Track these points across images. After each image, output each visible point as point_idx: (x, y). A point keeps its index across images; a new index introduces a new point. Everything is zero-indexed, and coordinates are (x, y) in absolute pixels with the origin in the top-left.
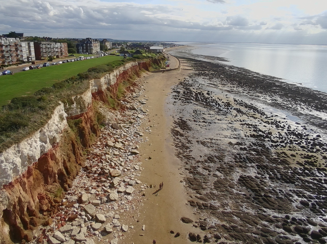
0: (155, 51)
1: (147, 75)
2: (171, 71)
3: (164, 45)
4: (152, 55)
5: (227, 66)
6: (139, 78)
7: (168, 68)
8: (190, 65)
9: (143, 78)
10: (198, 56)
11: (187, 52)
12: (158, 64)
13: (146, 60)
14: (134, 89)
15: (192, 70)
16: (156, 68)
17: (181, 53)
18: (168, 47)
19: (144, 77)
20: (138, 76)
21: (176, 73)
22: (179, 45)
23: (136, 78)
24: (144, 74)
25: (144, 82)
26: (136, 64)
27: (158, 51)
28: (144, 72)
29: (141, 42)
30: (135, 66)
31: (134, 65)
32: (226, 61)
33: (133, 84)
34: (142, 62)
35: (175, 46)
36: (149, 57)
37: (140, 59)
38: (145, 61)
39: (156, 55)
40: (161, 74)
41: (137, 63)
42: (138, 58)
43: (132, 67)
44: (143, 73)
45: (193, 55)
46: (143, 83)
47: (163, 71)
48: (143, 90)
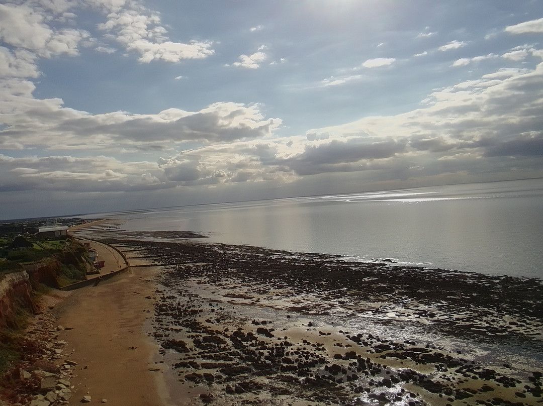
0: (51, 235)
1: (57, 301)
2: (114, 278)
3: (64, 222)
4: (53, 244)
5: (215, 246)
6: (37, 317)
7: (103, 272)
8: (140, 254)
9: (48, 312)
10: (139, 234)
11: (113, 229)
12: (77, 265)
13: (49, 259)
14: (34, 375)
15: (156, 265)
16: (75, 277)
17: (101, 232)
18: (72, 225)
19: (51, 308)
20: (34, 309)
21: (128, 281)
22: (92, 220)
23: (30, 320)
24: (49, 300)
25: (58, 329)
26: (24, 276)
27: (58, 234)
28: (47, 293)
29: (12, 222)
30: (20, 283)
31: (17, 281)
32: (200, 236)
33: (25, 350)
34: (38, 266)
35: (84, 221)
36: (51, 251)
37: (30, 260)
38: (45, 262)
39: (61, 242)
40: (91, 289)
41: (25, 273)
42: (24, 258)
43: (12, 288)
44: (44, 296)
45: (129, 234)
46: (55, 334)
47: (96, 282)
48: (67, 366)
